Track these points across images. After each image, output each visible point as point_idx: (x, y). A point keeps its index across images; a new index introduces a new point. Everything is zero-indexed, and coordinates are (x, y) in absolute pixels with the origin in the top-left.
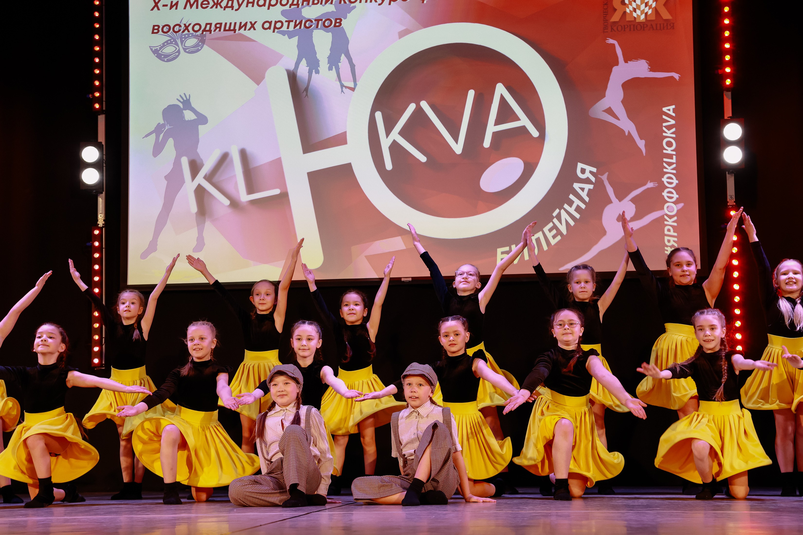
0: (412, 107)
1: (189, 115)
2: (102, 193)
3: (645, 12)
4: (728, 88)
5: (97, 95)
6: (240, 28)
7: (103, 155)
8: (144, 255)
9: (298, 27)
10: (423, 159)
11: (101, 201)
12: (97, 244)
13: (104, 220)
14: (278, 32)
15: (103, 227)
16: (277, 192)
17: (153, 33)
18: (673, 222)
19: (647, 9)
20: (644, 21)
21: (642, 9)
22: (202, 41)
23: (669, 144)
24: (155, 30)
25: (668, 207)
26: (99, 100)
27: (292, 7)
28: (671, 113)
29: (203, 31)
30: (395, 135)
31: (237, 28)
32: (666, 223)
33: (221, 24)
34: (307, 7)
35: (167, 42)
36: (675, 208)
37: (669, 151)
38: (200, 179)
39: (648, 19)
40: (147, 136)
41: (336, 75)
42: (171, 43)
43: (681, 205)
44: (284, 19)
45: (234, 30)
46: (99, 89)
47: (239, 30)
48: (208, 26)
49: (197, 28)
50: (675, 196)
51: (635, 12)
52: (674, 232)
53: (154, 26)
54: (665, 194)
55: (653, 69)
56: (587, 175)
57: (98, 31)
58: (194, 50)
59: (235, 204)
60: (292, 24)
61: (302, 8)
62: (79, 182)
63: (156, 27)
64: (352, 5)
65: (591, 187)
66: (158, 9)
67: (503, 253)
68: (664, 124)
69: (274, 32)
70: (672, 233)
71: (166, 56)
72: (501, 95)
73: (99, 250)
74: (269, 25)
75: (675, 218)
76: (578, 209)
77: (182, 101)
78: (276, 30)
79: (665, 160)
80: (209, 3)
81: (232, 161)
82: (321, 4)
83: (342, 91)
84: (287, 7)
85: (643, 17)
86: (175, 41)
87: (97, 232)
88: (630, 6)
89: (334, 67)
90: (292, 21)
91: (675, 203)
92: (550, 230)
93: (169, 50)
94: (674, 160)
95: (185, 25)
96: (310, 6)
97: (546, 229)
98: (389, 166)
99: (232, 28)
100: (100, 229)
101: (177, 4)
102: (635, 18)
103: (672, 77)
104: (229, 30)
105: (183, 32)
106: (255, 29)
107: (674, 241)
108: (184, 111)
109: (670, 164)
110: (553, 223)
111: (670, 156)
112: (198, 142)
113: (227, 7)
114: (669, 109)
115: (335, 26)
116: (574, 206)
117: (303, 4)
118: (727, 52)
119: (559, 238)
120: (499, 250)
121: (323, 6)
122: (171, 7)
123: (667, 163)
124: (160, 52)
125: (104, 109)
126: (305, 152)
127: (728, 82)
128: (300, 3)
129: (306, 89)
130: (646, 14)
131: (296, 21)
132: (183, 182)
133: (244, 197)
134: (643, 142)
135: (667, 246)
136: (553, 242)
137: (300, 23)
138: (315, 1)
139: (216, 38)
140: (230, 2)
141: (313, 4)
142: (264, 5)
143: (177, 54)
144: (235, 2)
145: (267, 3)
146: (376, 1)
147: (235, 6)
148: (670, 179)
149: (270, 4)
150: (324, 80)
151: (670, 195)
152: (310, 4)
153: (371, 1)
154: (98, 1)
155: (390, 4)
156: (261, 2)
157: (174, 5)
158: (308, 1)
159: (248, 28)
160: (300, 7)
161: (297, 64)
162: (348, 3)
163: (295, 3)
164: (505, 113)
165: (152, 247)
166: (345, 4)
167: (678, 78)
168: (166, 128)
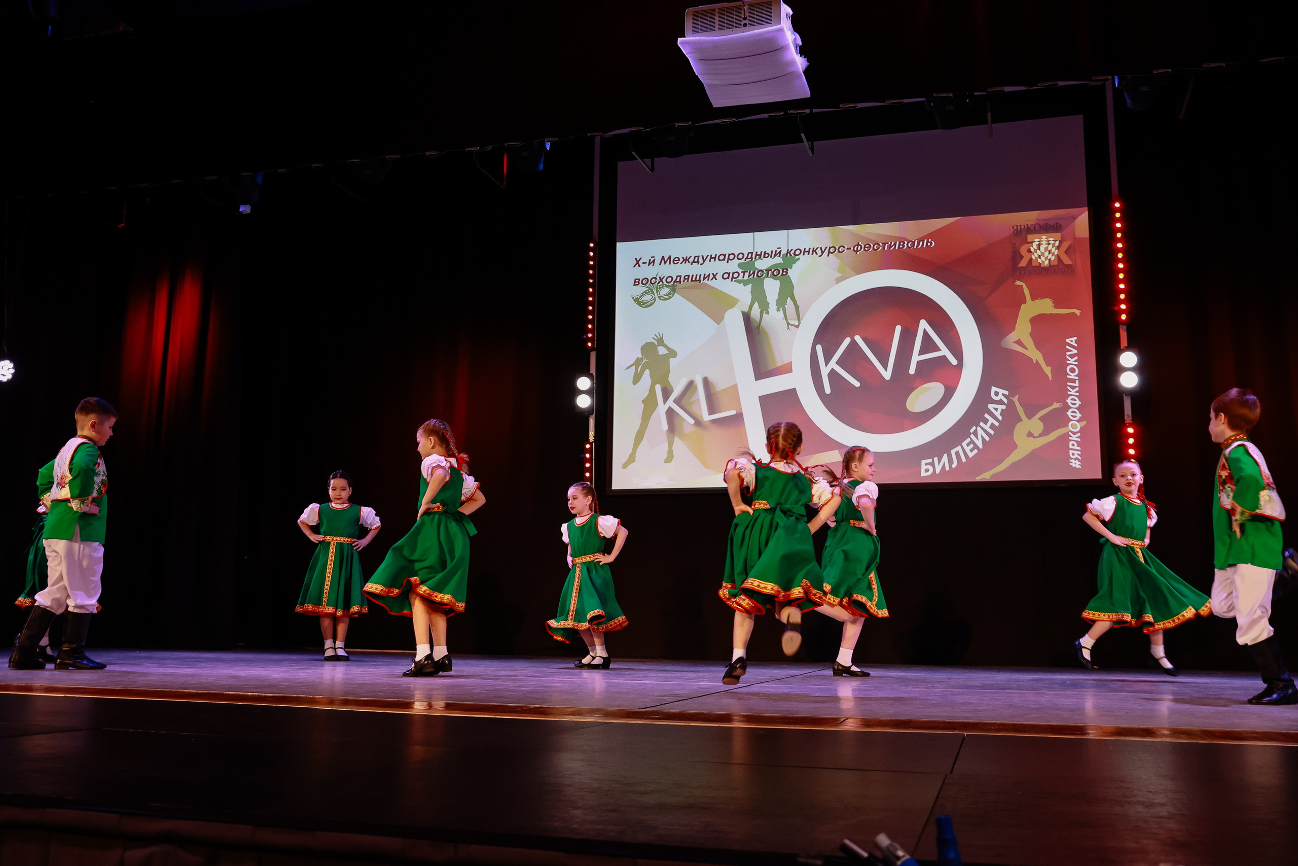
0: (848, 340)
1: (662, 351)
2: (593, 414)
3: (1049, 258)
4: (1123, 322)
5: (590, 335)
6: (704, 278)
7: (594, 383)
8: (625, 466)
9: (752, 276)
10: (857, 384)
11: (592, 422)
12: (588, 456)
13: (594, 436)
14: (735, 281)
15: (593, 442)
16: (733, 412)
17: (635, 285)
18: (1077, 438)
19: (1050, 256)
20: (1048, 266)
21: (1046, 256)
22: (673, 290)
23: (1072, 370)
24: (636, 282)
25: (1072, 425)
26: (591, 340)
27: (747, 260)
28: (1073, 343)
29: (674, 282)
30: (833, 364)
31: (702, 278)
32: (1070, 438)
33: (689, 276)
35: (645, 292)
36: (1079, 426)
37: (1072, 376)
38: (670, 403)
39: (1051, 264)
40: (628, 368)
41: (783, 315)
42: (649, 292)
43: (1084, 423)
44: (740, 271)
45: (700, 280)
46: (591, 331)
47: (703, 280)
48: (679, 278)
49: (669, 279)
50: (1079, 415)
51: (1040, 258)
52: (1078, 446)
53: (636, 280)
54: (1069, 413)
55: (1057, 306)
56: (1000, 397)
57: (592, 285)
58: (668, 297)
59: (698, 423)
60: (747, 274)
61: (755, 261)
62: (574, 406)
63: (637, 281)
64: (797, 257)
65: (1004, 407)
66: (639, 266)
67: (926, 464)
68: (1068, 353)
69: (732, 281)
71: (644, 303)
73: (590, 461)
74: (727, 276)
75: (1079, 434)
76: (992, 426)
77: (657, 339)
78: (734, 279)
79: (1069, 384)
80: (679, 260)
81: (696, 387)
82: (771, 257)
83: (788, 328)
84: (743, 261)
85: (1047, 262)
86: (652, 290)
87: (588, 446)
88: (1035, 254)
89: (781, 308)
90: (747, 272)
92: (968, 445)
93: (647, 298)
94: (1077, 384)
95: (660, 277)
97: (964, 444)
98: (828, 390)
99: (698, 279)
100: (591, 444)
101: (654, 261)
102: (1040, 263)
103: (1074, 313)
104: (696, 280)
105: (659, 283)
106: (716, 279)
107: (1078, 454)
108: (658, 347)
109: (1073, 388)
110: (971, 438)
111: (1073, 381)
112: (669, 372)
113: (694, 262)
114: (1072, 341)
115: (782, 274)
116: (989, 424)
118: (1122, 291)
119: (976, 451)
120: (923, 462)
121: (773, 258)
122: (649, 264)
123: (1069, 386)
124: (640, 300)
125: (595, 347)
126: (756, 380)
127: (1124, 317)
129: (758, 328)
130: (1050, 260)
131: (750, 272)
132: (657, 405)
133: (706, 417)
134: (1049, 368)
135: (1072, 459)
136: (971, 455)
137: (754, 273)
138: (766, 255)
139: (685, 288)
140: (697, 258)
141: (764, 257)
142: (724, 259)
143: (653, 301)
144: (701, 258)
145: (727, 258)
146: (817, 254)
147: (701, 261)
148: (1073, 401)
149: (729, 259)
150: (773, 320)
151: (1074, 414)
152: (762, 258)
153: (812, 254)
154: (592, 261)
155: (828, 256)
156: (722, 257)
157: (652, 262)
158: (760, 255)
159: (710, 279)
160: (753, 260)
161: (751, 307)
162: (793, 255)
163: (749, 257)
164: (929, 344)
165: (632, 459)
166: (791, 256)
167: (1078, 314)
168: (644, 362)
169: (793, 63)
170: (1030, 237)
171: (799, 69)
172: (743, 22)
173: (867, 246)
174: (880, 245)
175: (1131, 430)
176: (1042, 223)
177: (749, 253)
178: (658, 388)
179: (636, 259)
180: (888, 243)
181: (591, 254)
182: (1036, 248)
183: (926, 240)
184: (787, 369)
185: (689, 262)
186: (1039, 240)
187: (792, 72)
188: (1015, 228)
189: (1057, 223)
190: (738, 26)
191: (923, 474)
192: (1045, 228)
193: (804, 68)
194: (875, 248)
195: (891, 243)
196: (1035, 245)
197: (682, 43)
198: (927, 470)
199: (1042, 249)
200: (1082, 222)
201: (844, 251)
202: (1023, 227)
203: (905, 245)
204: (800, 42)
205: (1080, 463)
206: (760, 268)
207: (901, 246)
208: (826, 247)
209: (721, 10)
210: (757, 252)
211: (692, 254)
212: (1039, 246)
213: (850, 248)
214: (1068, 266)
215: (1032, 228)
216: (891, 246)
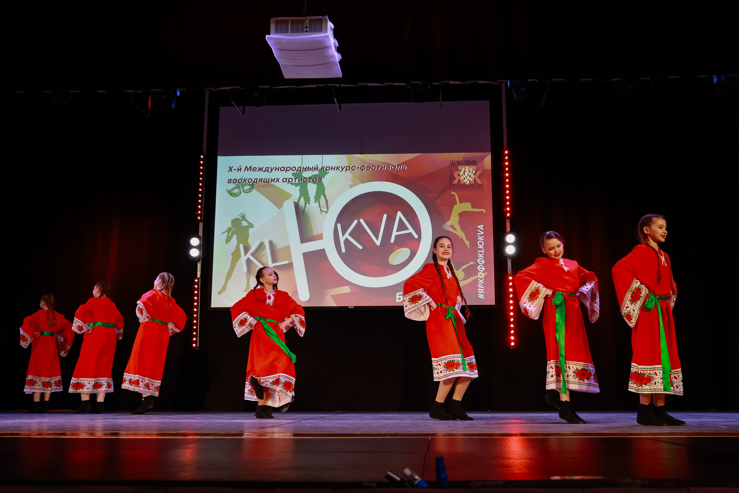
0: (356, 222)
1: (244, 223)
2: (200, 261)
4: (508, 218)
5: (199, 212)
6: (271, 181)
7: (201, 242)
8: (220, 293)
9: (300, 181)
10: (361, 247)
11: (199, 266)
12: (196, 286)
13: (200, 275)
14: (290, 183)
16: (287, 262)
17: (228, 183)
18: (482, 281)
19: (470, 179)
20: (469, 184)
21: (468, 178)
22: (252, 187)
23: (481, 244)
24: (230, 181)
25: (480, 274)
26: (200, 215)
27: (298, 171)
28: (482, 228)
29: (253, 182)
30: (347, 235)
31: (270, 181)
32: (479, 282)
33: (262, 179)
34: (305, 172)
35: (235, 187)
36: (483, 275)
37: (481, 247)
38: (249, 255)
39: (471, 183)
40: (223, 233)
41: (318, 205)
42: (237, 188)
43: (487, 273)
44: (293, 177)
45: (269, 182)
46: (200, 210)
47: (271, 182)
48: (256, 180)
49: (250, 180)
50: (483, 269)
51: (465, 180)
53: (229, 179)
54: (478, 268)
55: (473, 207)
57: (201, 182)
58: (249, 191)
60: (297, 180)
61: (302, 172)
62: (188, 255)
63: (230, 180)
64: (327, 171)
66: (232, 171)
67: (399, 295)
68: (478, 234)
69: (288, 183)
70: (482, 287)
71: (234, 194)
72: (400, 217)
74: (285, 180)
75: (483, 280)
77: (241, 216)
78: (289, 183)
79: (479, 251)
80: (256, 169)
81: (265, 246)
82: (312, 170)
83: (321, 213)
84: (295, 172)
85: (468, 182)
86: (239, 187)
87: (196, 281)
88: (462, 177)
89: (317, 201)
90: (297, 178)
91: (483, 272)
93: (236, 191)
94: (483, 252)
95: (244, 179)
96: (307, 171)
98: (343, 251)
99: (267, 181)
100: (198, 279)
101: (241, 169)
102: (464, 182)
103: (482, 211)
104: (266, 182)
105: (243, 182)
106: (279, 182)
107: (482, 291)
108: (242, 221)
109: (481, 253)
111: (481, 249)
112: (248, 236)
113: (265, 171)
114: (481, 227)
115: (318, 181)
117: (303, 170)
118: (508, 200)
120: (398, 294)
121: (313, 171)
122: (238, 170)
123: (479, 252)
124: (231, 192)
125: (202, 219)
126: (301, 243)
127: (508, 215)
128: (301, 170)
129: (304, 211)
130: (470, 181)
131: (299, 178)
132: (240, 256)
134: (468, 242)
135: (479, 293)
137: (301, 179)
138: (309, 169)
139: (259, 186)
140: (267, 169)
141: (308, 170)
142: (284, 170)
143: (240, 193)
144: (270, 168)
145: (286, 169)
146: (339, 170)
147: (270, 170)
148: (481, 261)
149: (287, 170)
150: (312, 208)
151: (481, 268)
152: (307, 170)
153: (337, 170)
154: (202, 166)
155: (346, 171)
156: (282, 169)
157: (239, 170)
158: (306, 169)
159: (275, 181)
160: (301, 171)
161: (299, 199)
162: (325, 170)
163: (299, 169)
164: (402, 226)
165: (224, 289)
166: (324, 171)
167: (485, 212)
168: (233, 230)
169: (333, 56)
170: (460, 167)
171: (336, 60)
172: (305, 30)
173: (368, 167)
174: (376, 167)
175: (511, 278)
176: (467, 160)
177: (299, 167)
178: (241, 246)
179: (230, 167)
180: (380, 166)
181: (202, 162)
182: (462, 173)
183: (402, 166)
184: (320, 237)
185: (263, 171)
186: (464, 169)
187: (332, 62)
188: (452, 161)
189: (474, 160)
190: (302, 31)
191: (397, 301)
192: (468, 163)
193: (339, 60)
194: (373, 168)
195: (382, 166)
196: (462, 172)
197: (268, 38)
198: (399, 299)
199: (466, 174)
200: (487, 160)
201: (355, 169)
202: (456, 161)
203: (390, 168)
204: (337, 45)
205: (484, 296)
206: (305, 176)
207: (388, 168)
208: (345, 167)
209: (292, 21)
210: (303, 167)
211: (264, 166)
212: (464, 172)
213: (359, 168)
214: (480, 184)
215: (461, 162)
216: (382, 168)
